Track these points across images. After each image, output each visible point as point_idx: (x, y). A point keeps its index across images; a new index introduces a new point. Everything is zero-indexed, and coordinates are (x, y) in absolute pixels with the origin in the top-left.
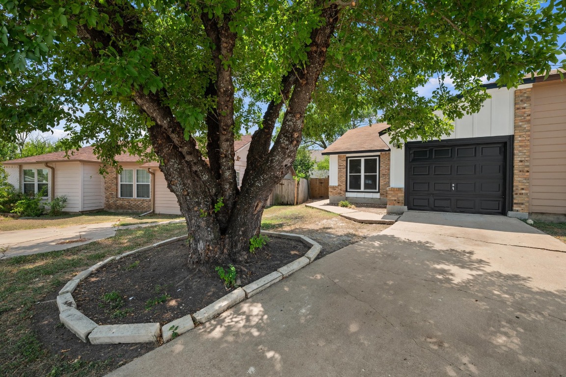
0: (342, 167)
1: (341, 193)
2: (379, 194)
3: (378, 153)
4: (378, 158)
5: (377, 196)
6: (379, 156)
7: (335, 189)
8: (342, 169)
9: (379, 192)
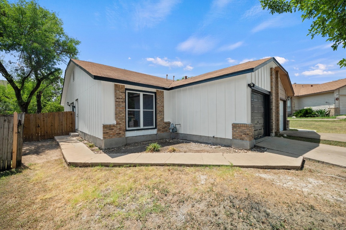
0: (121, 100)
1: (120, 134)
2: (156, 130)
3: (154, 90)
4: (154, 94)
5: (155, 132)
6: (155, 93)
7: (113, 129)
8: (121, 103)
9: (156, 128)
